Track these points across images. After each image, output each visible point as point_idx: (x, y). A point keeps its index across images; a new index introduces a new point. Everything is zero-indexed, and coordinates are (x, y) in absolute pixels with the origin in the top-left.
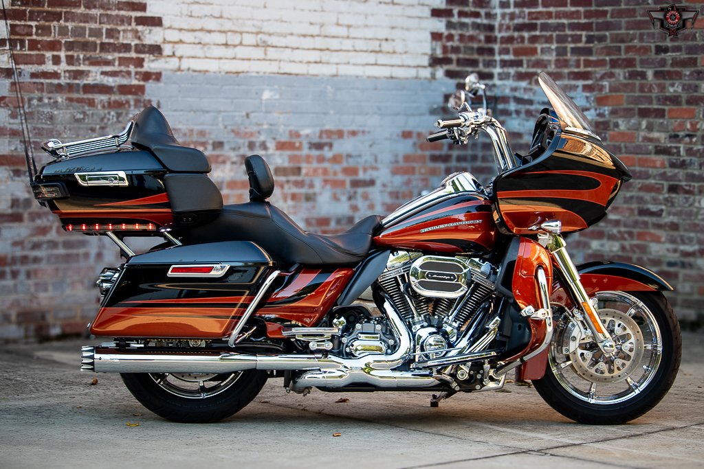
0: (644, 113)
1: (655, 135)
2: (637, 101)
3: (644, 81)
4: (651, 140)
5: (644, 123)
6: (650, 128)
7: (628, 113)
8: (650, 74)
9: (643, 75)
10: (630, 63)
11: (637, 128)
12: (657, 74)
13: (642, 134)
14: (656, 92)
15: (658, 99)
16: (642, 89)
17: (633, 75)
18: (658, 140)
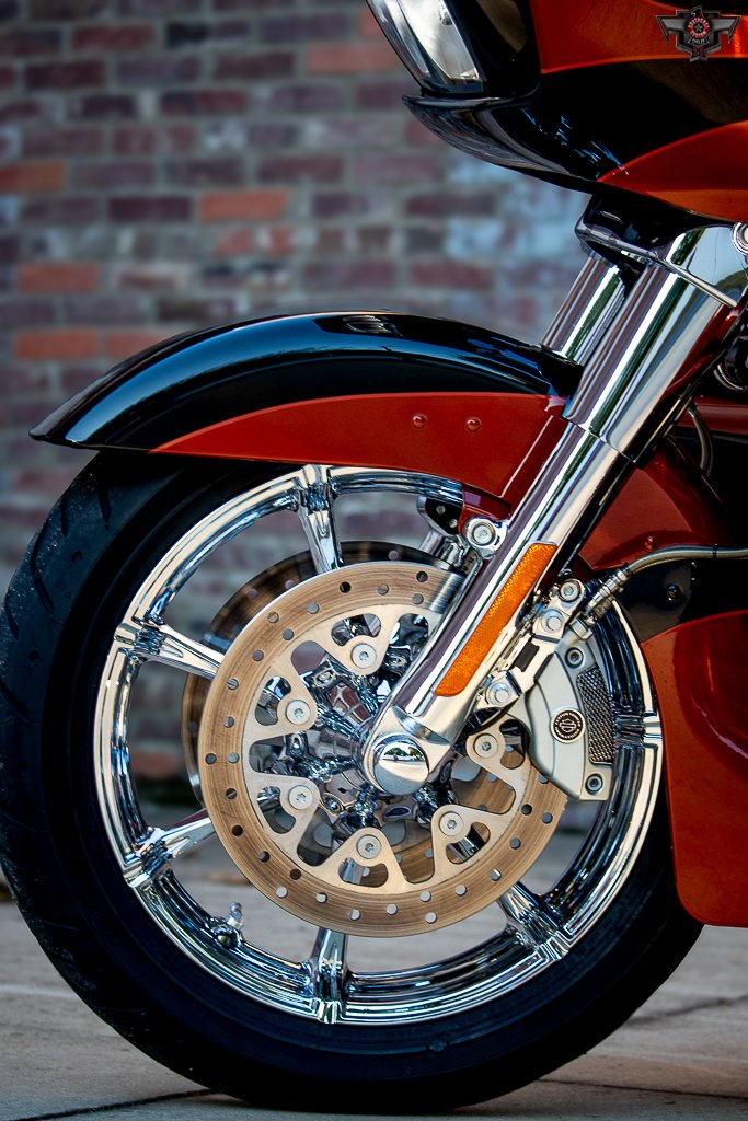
0: (125, 211)
1: (160, 268)
2: (104, 177)
3: (127, 124)
4: (145, 284)
5: (126, 238)
6: (144, 250)
7: (75, 213)
8: (148, 102)
9: (126, 106)
10: (87, 73)
11: (106, 252)
12: (170, 103)
13: (119, 268)
14: (164, 151)
15: (173, 172)
16: (121, 143)
17: (95, 107)
18: (166, 283)
